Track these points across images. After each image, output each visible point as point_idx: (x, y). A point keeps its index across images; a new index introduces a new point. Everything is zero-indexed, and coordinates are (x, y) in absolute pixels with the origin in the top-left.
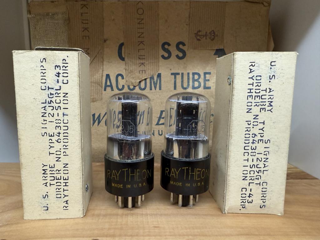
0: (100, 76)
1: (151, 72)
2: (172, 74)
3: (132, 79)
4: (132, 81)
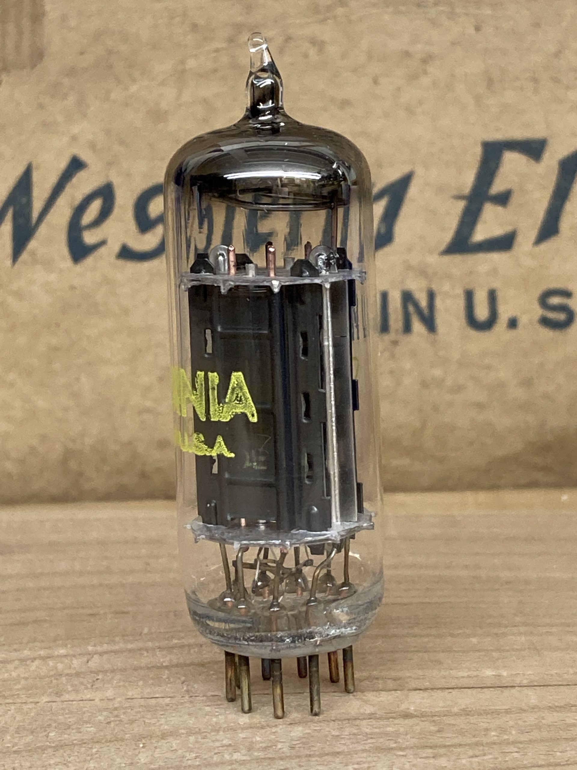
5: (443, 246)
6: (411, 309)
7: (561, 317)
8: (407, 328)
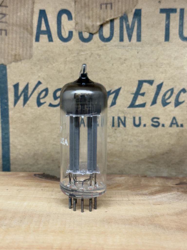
0: (28, 14)
1: (122, 7)
2: (162, 11)
3: (87, 19)
4: (87, 23)
5: (128, 106)
6: (120, 121)
7: (157, 124)
8: (119, 126)
